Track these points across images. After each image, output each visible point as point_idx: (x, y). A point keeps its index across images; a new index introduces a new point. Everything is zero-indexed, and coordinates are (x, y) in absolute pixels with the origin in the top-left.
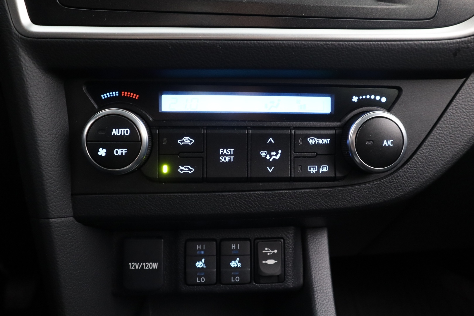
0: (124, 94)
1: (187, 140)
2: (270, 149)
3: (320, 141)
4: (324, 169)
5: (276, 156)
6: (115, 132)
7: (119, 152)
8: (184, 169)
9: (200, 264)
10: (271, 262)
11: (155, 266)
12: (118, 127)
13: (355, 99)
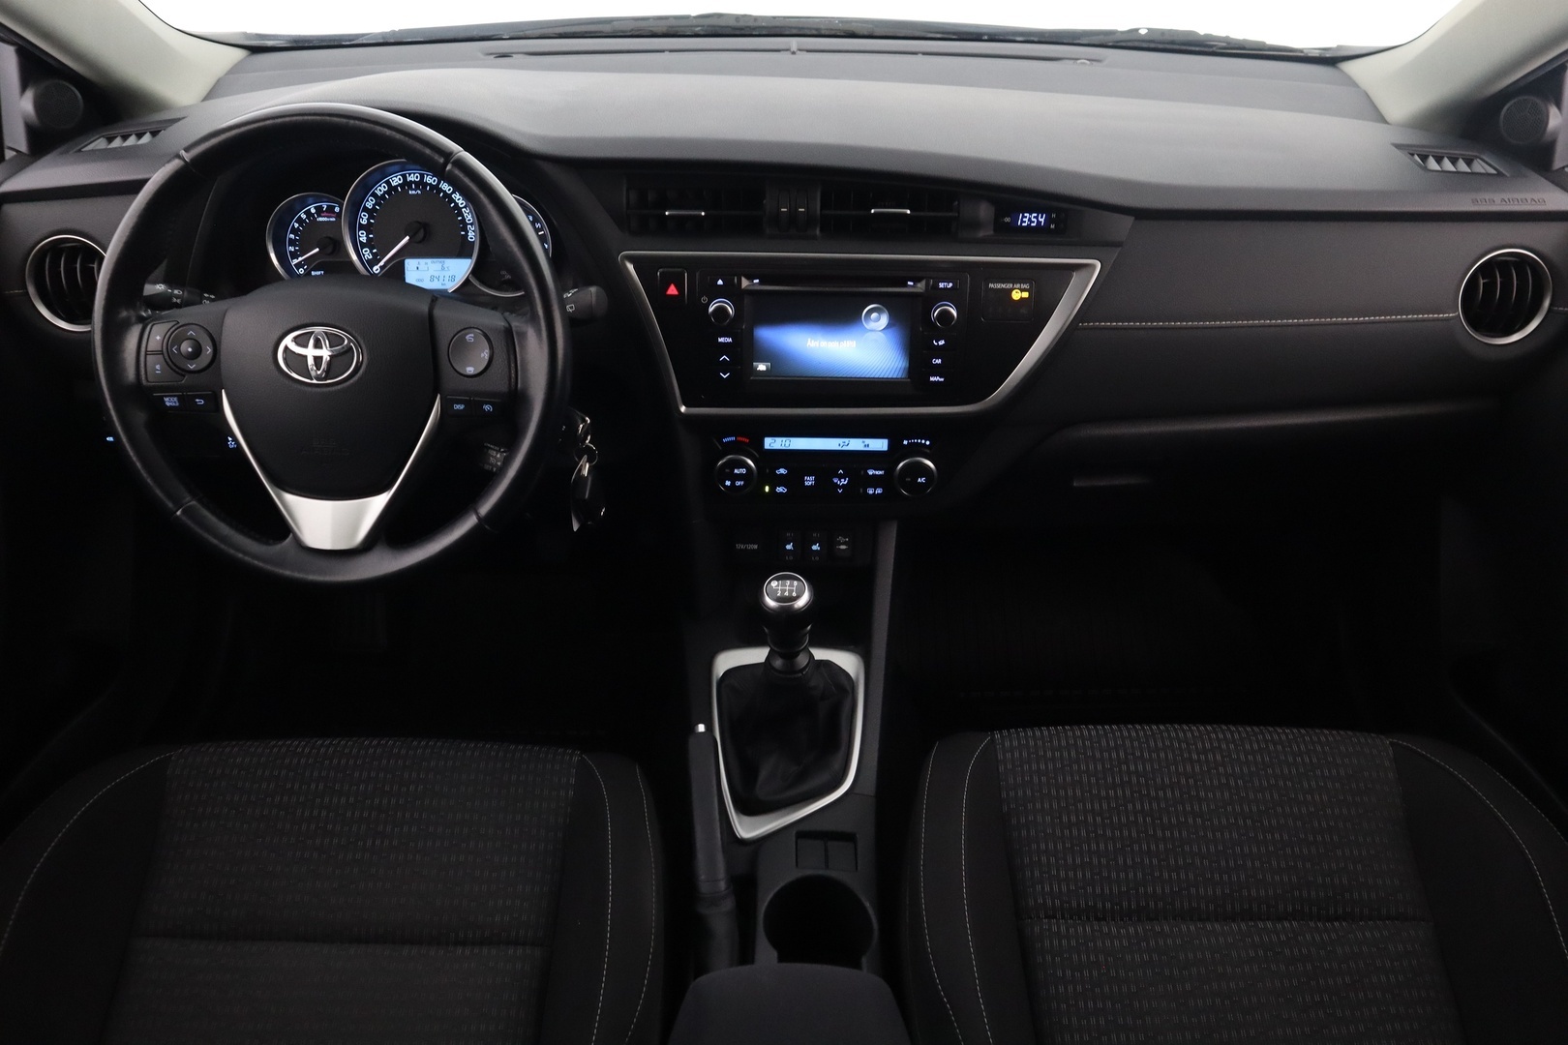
0: (739, 439)
1: (782, 471)
2: (840, 477)
3: (877, 473)
4: (879, 491)
5: (844, 482)
6: (736, 471)
7: (738, 483)
8: (780, 489)
9: (789, 547)
10: (843, 547)
11: (756, 547)
12: (738, 468)
13: (905, 442)
